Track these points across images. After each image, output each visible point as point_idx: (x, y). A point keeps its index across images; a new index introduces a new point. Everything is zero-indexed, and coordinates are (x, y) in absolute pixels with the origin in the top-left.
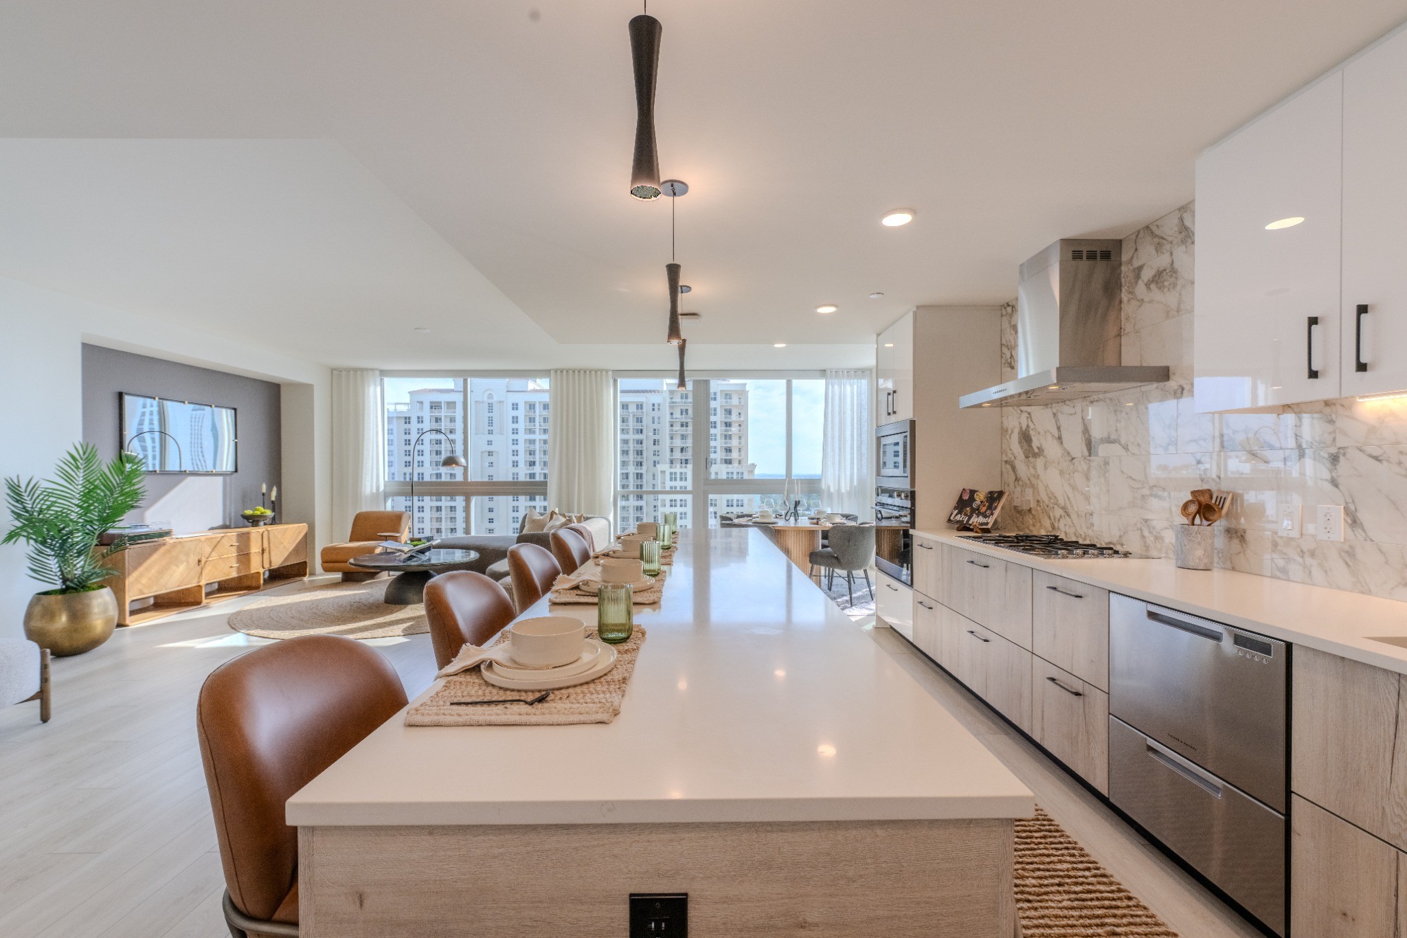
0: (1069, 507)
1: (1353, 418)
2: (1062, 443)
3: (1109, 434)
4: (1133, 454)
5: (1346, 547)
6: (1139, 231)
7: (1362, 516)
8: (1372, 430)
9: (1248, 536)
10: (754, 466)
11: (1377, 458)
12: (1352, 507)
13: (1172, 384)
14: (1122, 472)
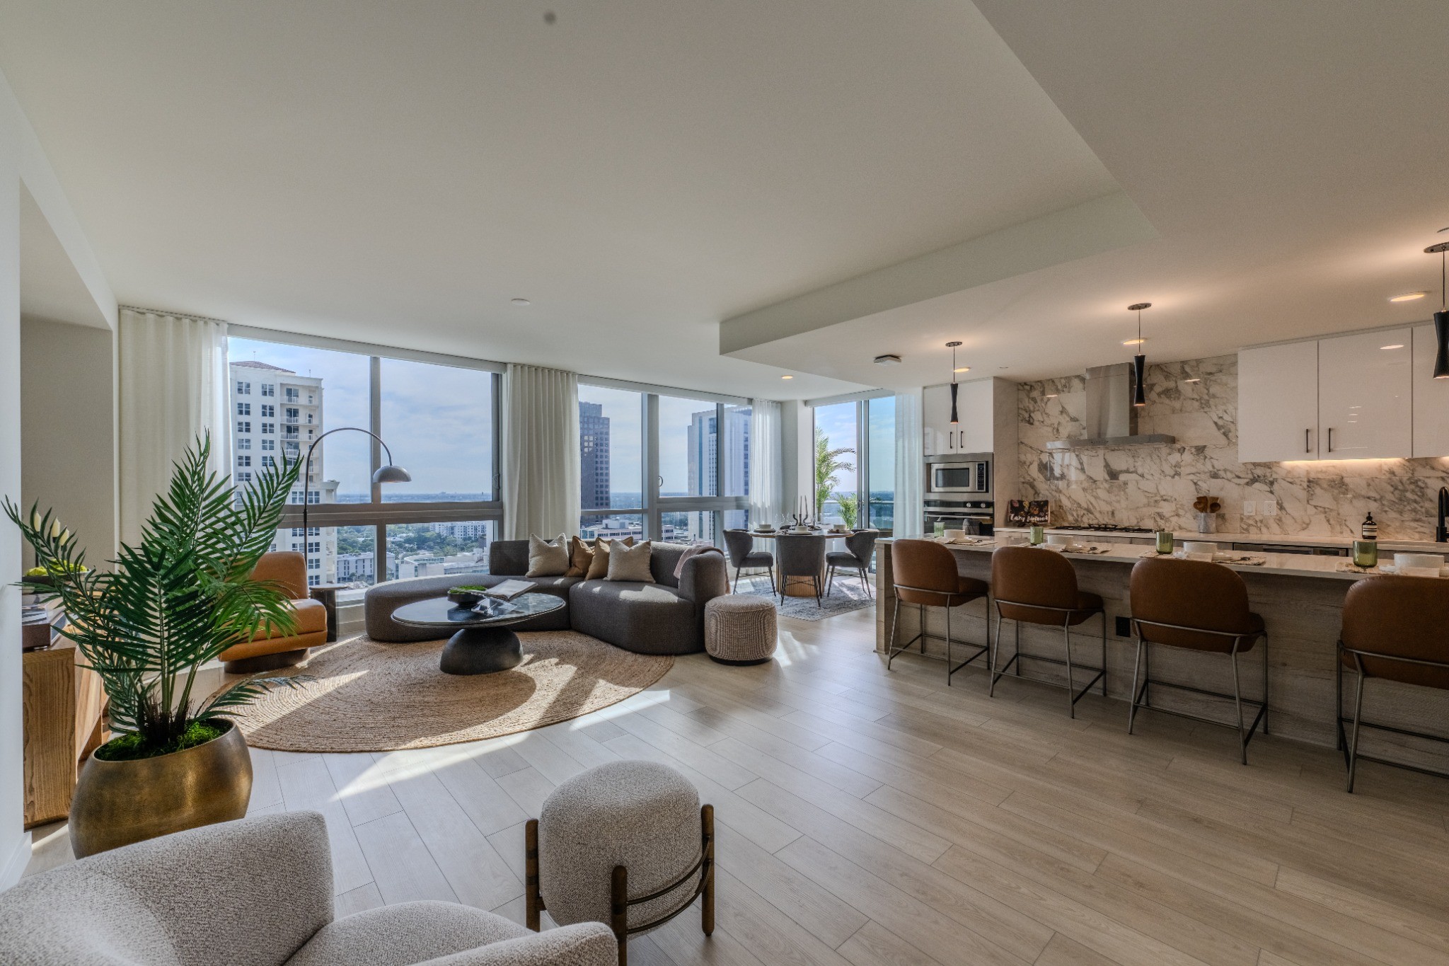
0: (1092, 508)
1: (1281, 467)
2: (1084, 472)
3: (1128, 468)
4: (1147, 479)
5: (1278, 518)
6: (1151, 366)
7: (1286, 505)
8: (1289, 472)
9: (1227, 516)
10: (334, 484)
11: (1291, 483)
12: (1280, 502)
13: (1178, 446)
14: (1139, 489)
